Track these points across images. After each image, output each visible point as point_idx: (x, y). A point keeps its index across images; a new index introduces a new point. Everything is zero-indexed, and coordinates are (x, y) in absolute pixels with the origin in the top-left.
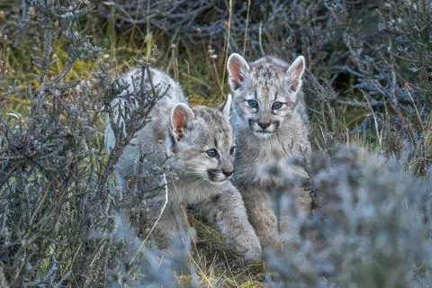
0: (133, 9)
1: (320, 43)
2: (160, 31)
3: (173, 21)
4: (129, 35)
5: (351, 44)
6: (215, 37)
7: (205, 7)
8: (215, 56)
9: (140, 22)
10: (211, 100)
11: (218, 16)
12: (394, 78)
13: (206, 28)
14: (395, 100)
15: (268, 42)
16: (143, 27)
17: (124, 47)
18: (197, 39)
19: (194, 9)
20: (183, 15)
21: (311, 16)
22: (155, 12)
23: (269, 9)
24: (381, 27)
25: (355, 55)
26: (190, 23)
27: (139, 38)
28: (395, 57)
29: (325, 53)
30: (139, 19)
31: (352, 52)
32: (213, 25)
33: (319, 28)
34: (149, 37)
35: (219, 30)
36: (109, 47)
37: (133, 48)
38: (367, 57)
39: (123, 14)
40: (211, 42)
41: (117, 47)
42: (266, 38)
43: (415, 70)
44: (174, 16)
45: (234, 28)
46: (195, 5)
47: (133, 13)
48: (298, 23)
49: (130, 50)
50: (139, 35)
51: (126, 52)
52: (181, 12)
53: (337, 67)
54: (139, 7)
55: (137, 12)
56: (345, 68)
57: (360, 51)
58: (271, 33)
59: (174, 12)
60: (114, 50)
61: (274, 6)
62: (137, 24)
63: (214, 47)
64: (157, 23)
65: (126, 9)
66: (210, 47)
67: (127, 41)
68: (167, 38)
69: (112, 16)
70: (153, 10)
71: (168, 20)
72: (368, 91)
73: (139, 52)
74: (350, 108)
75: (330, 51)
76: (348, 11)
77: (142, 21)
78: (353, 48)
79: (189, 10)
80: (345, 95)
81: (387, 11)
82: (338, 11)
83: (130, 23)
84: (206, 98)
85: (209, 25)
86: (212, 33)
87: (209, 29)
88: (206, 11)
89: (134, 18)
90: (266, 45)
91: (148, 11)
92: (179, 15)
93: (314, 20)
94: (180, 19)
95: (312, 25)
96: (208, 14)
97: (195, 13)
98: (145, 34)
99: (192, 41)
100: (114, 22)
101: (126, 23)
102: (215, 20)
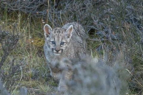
0: (14, 5)
1: (83, 17)
2: (24, 13)
3: (29, 10)
4: (12, 15)
5: (94, 18)
6: (45, 15)
7: (41, 4)
8: (44, 23)
9: (16, 10)
10: (43, 39)
11: (46, 8)
12: (110, 31)
13: (41, 12)
14: (110, 39)
15: (64, 17)
16: (17, 12)
17: (11, 19)
18: (38, 16)
19: (37, 5)
20: (32, 7)
21: (80, 8)
22: (22, 6)
23: (65, 5)
24: (105, 11)
25: (96, 22)
26: (35, 10)
27: (16, 16)
28: (110, 23)
29: (86, 21)
30: (16, 9)
31: (94, 21)
32: (44, 11)
33: (83, 12)
34: (19, 15)
35: (46, 13)
36: (5, 19)
37: (14, 19)
38: (100, 23)
39: (10, 7)
40: (43, 17)
41: (8, 19)
42: (64, 16)
43: (118, 28)
44: (29, 8)
45: (51, 12)
46: (37, 4)
47: (14, 7)
48: (75, 10)
49: (13, 20)
50: (16, 15)
51: (11, 21)
52: (32, 6)
53: (90, 26)
54: (16, 4)
55: (16, 6)
56: (92, 27)
57: (97, 20)
58: (65, 14)
59: (29, 6)
60: (7, 20)
61: (66, 4)
62: (15, 11)
63: (43, 19)
64: (23, 10)
65: (11, 5)
66: (42, 19)
67: (12, 17)
68: (26, 16)
69: (6, 8)
70: (21, 6)
71: (27, 9)
72: (101, 35)
73: (16, 21)
74: (95, 42)
75: (87, 21)
76: (93, 6)
77: (17, 9)
78: (95, 19)
79: (35, 5)
80: (93, 37)
81: (108, 6)
82: (89, 5)
83: (13, 10)
84: (41, 38)
85: (42, 11)
86: (43, 14)
87: (42, 12)
88: (41, 6)
89: (14, 8)
90: (63, 18)
91: (19, 6)
92: (31, 7)
93: (81, 9)
94: (31, 9)
95: (81, 11)
96: (42, 7)
97: (37, 6)
98: (18, 14)
99: (36, 17)
100: (7, 10)
101: (11, 10)
102: (45, 9)
